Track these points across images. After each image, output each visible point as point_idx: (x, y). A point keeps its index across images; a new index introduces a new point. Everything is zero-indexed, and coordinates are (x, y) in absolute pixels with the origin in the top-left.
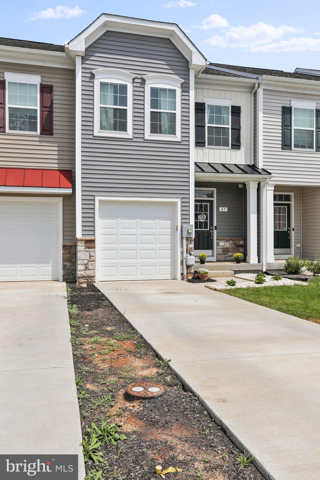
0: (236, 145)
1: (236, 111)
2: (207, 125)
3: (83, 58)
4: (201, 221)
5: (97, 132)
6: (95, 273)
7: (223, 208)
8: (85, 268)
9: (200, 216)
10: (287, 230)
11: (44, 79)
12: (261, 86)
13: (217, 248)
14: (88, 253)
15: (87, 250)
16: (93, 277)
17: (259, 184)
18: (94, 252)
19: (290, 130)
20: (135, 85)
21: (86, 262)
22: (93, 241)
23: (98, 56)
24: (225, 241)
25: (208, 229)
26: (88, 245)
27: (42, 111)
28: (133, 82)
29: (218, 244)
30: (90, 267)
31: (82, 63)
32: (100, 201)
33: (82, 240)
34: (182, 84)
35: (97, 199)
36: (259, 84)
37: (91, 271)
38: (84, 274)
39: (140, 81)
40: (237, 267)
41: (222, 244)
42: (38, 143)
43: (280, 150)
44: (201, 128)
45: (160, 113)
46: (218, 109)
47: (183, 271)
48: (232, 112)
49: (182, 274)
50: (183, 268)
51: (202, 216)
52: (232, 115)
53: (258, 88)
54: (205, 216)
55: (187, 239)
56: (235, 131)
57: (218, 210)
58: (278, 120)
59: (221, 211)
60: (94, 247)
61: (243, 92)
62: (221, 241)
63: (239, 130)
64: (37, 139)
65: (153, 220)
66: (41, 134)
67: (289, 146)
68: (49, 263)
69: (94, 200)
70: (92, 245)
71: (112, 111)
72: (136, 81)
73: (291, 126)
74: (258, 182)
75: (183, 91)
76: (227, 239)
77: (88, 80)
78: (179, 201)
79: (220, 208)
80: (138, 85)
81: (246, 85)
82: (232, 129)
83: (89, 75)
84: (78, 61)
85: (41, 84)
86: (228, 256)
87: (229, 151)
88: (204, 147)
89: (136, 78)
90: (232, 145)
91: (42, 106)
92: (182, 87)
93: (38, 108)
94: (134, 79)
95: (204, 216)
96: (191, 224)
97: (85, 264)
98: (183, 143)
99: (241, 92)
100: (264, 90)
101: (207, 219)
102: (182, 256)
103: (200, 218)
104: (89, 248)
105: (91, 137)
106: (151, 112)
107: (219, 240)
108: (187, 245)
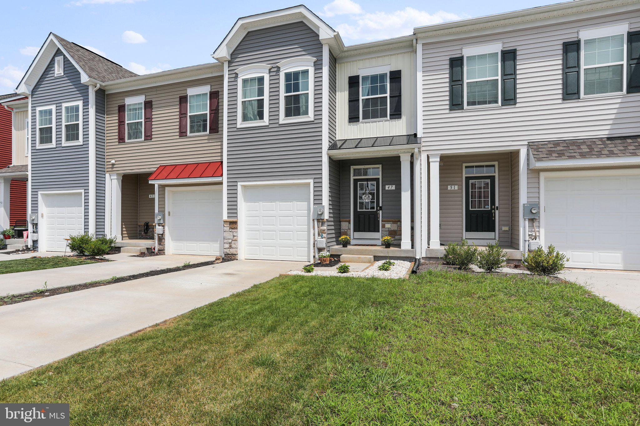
0: (396, 114)
1: (396, 76)
2: (361, 98)
3: (230, 62)
4: (367, 201)
5: (240, 124)
6: (237, 251)
7: (390, 186)
8: (230, 246)
9: (365, 195)
10: (489, 209)
11: (213, 87)
12: (419, 41)
13: (382, 231)
14: (231, 233)
15: (231, 230)
16: (235, 255)
17: (412, 156)
18: (237, 232)
19: (461, 85)
20: (272, 74)
21: (230, 241)
22: (235, 223)
23: (241, 58)
24: (392, 223)
25: (375, 210)
26: (232, 226)
27: (210, 114)
28: (270, 72)
29: (383, 226)
30: (233, 246)
31: (229, 67)
32: (242, 186)
33: (227, 222)
34: (315, 62)
35: (239, 184)
36: (416, 40)
37: (234, 250)
38: (228, 252)
39: (275, 69)
40: (381, 252)
41: (388, 226)
42: (206, 141)
43: (448, 111)
44: (355, 102)
45: (298, 95)
46: (374, 79)
47: (315, 254)
48: (390, 79)
49: (314, 257)
50: (315, 251)
51: (367, 196)
52: (390, 83)
53: (417, 43)
54: (371, 196)
55: (318, 220)
56: (394, 99)
57: (383, 188)
58: (445, 77)
59: (388, 189)
60: (237, 228)
61: (404, 53)
62: (387, 223)
63: (400, 96)
64: (206, 138)
65: (291, 202)
66: (210, 133)
67: (460, 105)
68: (217, 241)
69: (237, 186)
70: (234, 226)
71: (256, 103)
72: (272, 70)
73: (462, 80)
74: (411, 154)
75: (315, 70)
76: (394, 221)
77: (233, 80)
78: (311, 181)
79: (387, 187)
80: (274, 74)
81: (405, 44)
82: (390, 97)
83: (234, 76)
84: (226, 65)
85: (210, 92)
86: (395, 240)
87: (388, 122)
88: (358, 122)
89: (273, 67)
90: (390, 115)
91: (211, 110)
92: (315, 65)
93: (208, 112)
94: (270, 70)
95: (369, 195)
96: (323, 205)
97: (230, 243)
98: (316, 122)
99: (401, 53)
100: (423, 44)
101: (373, 198)
102: (314, 238)
103: (365, 198)
104: (232, 229)
105: (235, 130)
106: (285, 96)
107: (384, 222)
108: (318, 227)
